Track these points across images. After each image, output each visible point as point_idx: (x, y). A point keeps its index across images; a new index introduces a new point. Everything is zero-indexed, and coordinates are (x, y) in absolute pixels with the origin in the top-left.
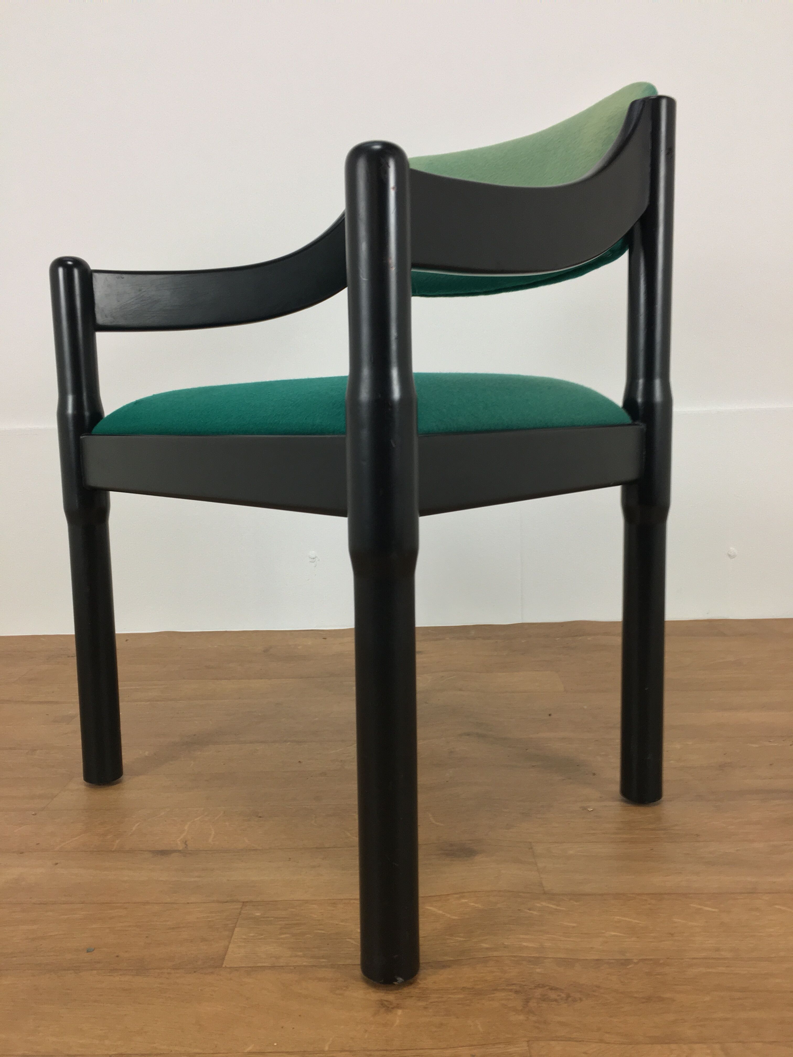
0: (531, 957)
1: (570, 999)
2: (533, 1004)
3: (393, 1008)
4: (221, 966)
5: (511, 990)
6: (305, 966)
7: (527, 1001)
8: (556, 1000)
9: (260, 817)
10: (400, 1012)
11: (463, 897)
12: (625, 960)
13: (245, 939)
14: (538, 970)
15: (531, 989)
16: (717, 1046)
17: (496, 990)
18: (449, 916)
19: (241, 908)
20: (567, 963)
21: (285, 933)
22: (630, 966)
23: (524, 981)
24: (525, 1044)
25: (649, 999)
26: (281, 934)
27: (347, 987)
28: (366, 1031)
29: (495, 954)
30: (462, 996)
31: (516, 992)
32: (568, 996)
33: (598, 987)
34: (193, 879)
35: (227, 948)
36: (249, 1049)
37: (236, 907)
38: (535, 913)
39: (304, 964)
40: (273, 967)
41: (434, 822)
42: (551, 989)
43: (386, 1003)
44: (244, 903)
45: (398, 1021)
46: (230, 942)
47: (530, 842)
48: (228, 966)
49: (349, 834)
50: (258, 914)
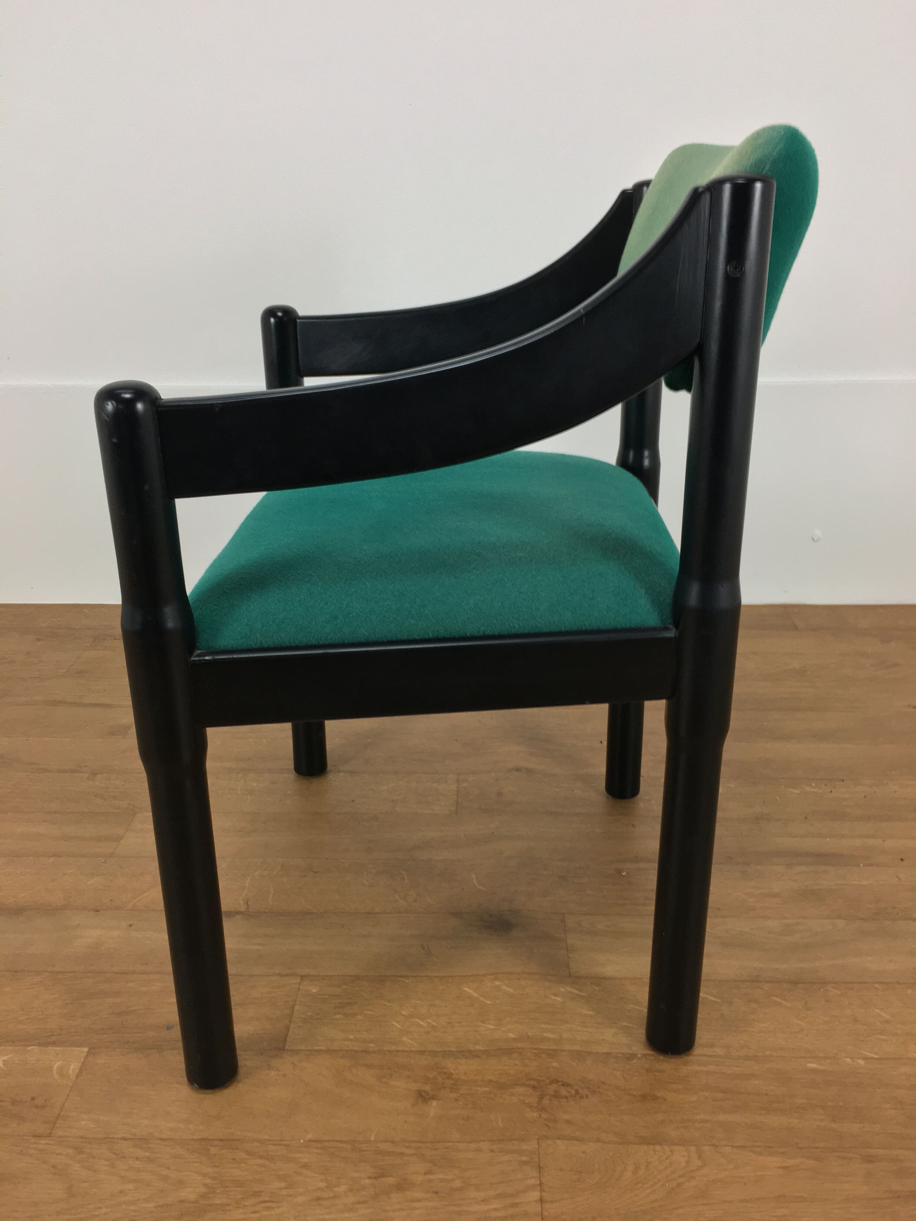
0: (550, 1050)
1: (578, 1096)
2: (546, 1101)
3: (429, 1099)
4: (282, 1049)
5: (529, 1086)
6: (356, 1052)
7: (541, 1097)
8: (566, 1097)
9: (316, 872)
10: (434, 1103)
11: (496, 979)
12: (631, 1054)
13: (303, 1018)
14: (554, 1064)
15: (547, 1084)
16: (693, 1149)
17: (517, 1084)
18: (482, 999)
19: (300, 983)
20: (580, 1056)
21: (340, 1013)
22: (635, 1061)
23: (541, 1076)
24: (535, 1141)
25: (644, 1098)
26: (336, 1014)
27: (391, 1075)
28: (406, 1122)
29: (520, 1045)
30: (487, 1089)
31: (534, 1087)
32: (577, 1092)
33: (603, 1083)
34: (255, 947)
35: (288, 1029)
36: (309, 1136)
37: (295, 981)
38: (559, 999)
39: (356, 1048)
40: (329, 1051)
41: (476, 884)
42: (563, 1085)
43: (423, 1093)
44: (302, 977)
45: (432, 1113)
46: (290, 1021)
47: (563, 914)
48: (289, 1048)
49: (397, 897)
50: (314, 991)
